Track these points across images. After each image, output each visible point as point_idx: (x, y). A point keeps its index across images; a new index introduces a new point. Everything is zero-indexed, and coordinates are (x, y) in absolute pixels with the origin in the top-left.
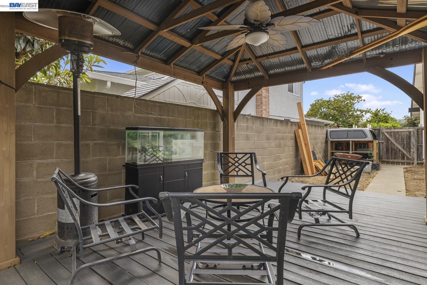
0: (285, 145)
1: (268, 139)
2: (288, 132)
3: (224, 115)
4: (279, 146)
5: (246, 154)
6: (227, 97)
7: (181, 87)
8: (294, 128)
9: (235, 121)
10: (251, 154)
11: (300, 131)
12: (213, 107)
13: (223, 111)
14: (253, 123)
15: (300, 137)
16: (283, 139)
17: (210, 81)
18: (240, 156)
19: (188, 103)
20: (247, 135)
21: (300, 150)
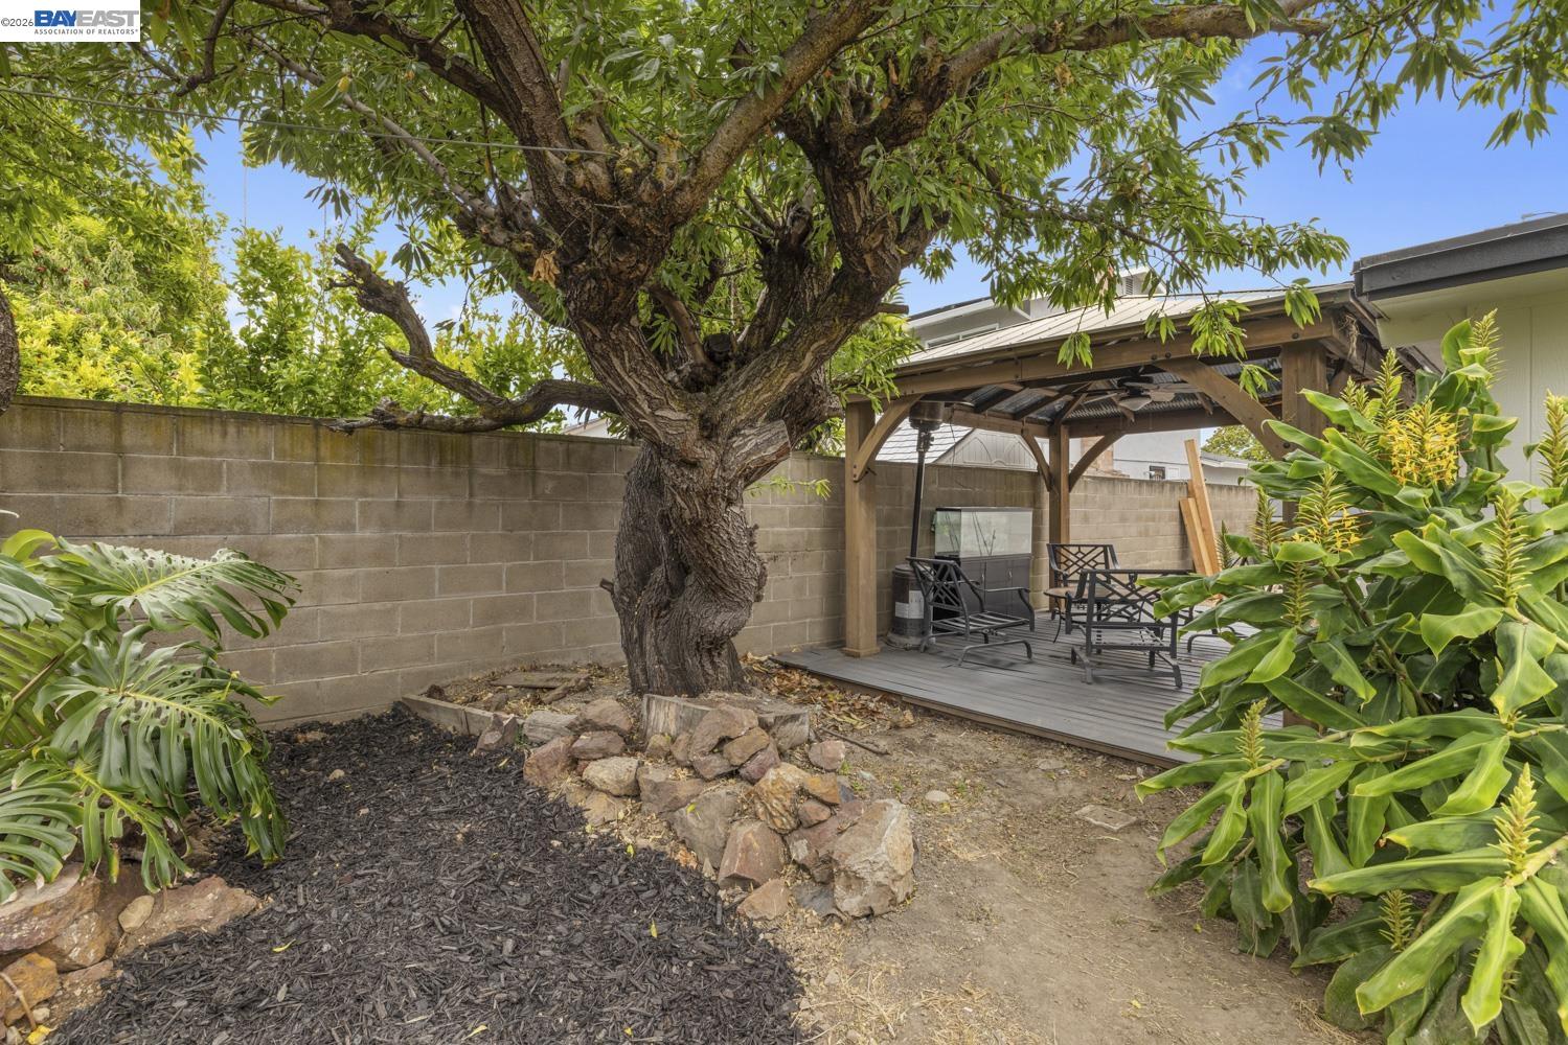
0: (1158, 532)
1: (1123, 519)
2: (1164, 505)
3: (1053, 482)
4: (1145, 533)
5: (1096, 547)
6: (1059, 451)
7: (982, 437)
8: (1179, 495)
9: (1070, 489)
10: (1105, 547)
11: (1191, 500)
12: (1031, 465)
13: (1050, 475)
14: (1096, 490)
15: (1190, 515)
16: (1153, 520)
17: (1032, 427)
18: (1085, 550)
19: (994, 464)
20: (1085, 514)
21: (1191, 543)
